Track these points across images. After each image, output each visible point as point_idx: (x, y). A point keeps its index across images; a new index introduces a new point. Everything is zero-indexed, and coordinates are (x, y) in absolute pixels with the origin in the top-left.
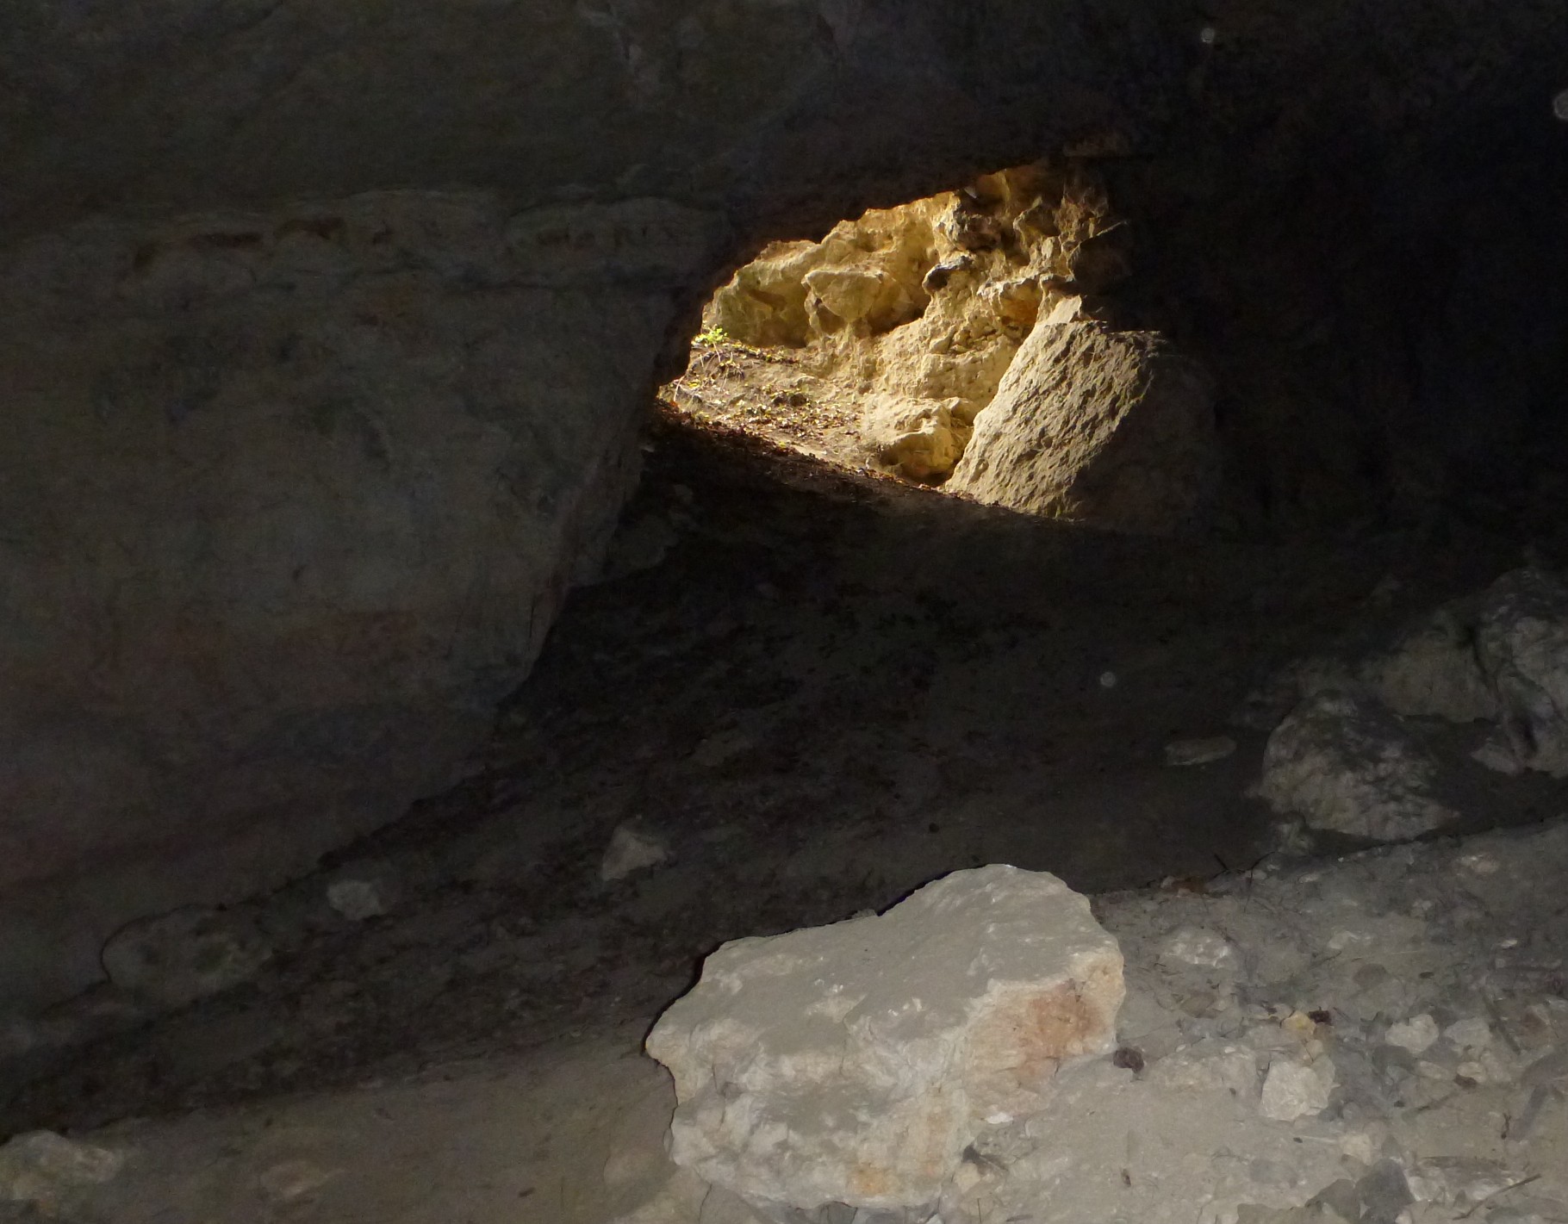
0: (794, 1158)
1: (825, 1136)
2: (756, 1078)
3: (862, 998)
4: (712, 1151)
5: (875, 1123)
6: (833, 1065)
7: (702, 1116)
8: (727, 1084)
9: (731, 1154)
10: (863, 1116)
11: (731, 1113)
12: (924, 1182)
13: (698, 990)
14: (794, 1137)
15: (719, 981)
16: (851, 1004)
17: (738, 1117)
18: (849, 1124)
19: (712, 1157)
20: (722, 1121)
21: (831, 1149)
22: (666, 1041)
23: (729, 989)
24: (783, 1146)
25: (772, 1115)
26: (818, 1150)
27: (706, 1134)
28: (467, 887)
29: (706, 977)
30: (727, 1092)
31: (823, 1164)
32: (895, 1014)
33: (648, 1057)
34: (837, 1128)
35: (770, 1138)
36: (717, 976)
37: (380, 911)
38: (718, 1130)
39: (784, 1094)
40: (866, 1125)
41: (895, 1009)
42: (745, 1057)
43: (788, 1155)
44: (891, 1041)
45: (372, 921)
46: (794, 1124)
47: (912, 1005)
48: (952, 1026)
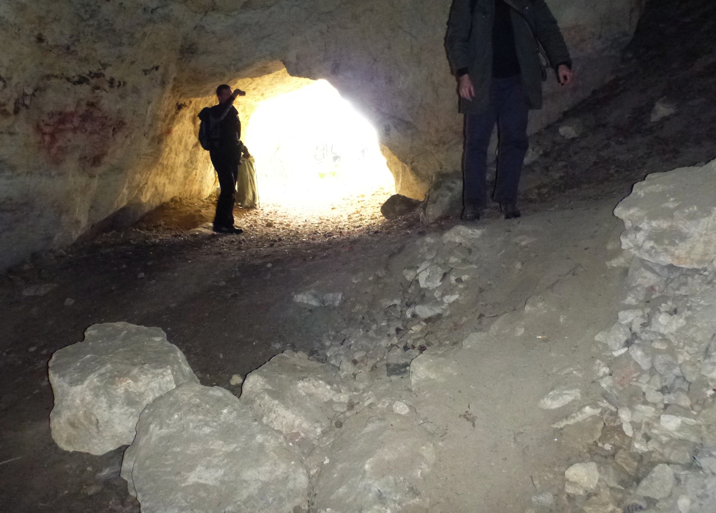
0: (656, 252)
1: (665, 247)
2: (645, 226)
3: (680, 203)
4: (633, 246)
5: (680, 244)
6: (669, 224)
7: (629, 236)
8: (637, 227)
9: (639, 247)
10: (677, 242)
11: (638, 235)
12: (700, 262)
13: (631, 195)
14: (656, 246)
15: (637, 193)
16: (676, 205)
17: (640, 237)
18: (673, 243)
19: (633, 248)
20: (635, 238)
21: (666, 250)
22: (620, 212)
23: (640, 195)
24: (652, 248)
25: (649, 238)
26: (662, 251)
27: (630, 241)
28: (604, 126)
29: (633, 192)
30: (637, 229)
31: (663, 255)
32: (687, 211)
33: (615, 216)
34: (668, 245)
35: (649, 244)
36: (637, 191)
37: (576, 136)
38: (634, 240)
39: (654, 231)
40: (677, 244)
41: (687, 209)
42: (641, 219)
43: (653, 251)
44: (685, 220)
45: (573, 139)
46: (656, 241)
47: (693, 208)
48: (705, 217)
